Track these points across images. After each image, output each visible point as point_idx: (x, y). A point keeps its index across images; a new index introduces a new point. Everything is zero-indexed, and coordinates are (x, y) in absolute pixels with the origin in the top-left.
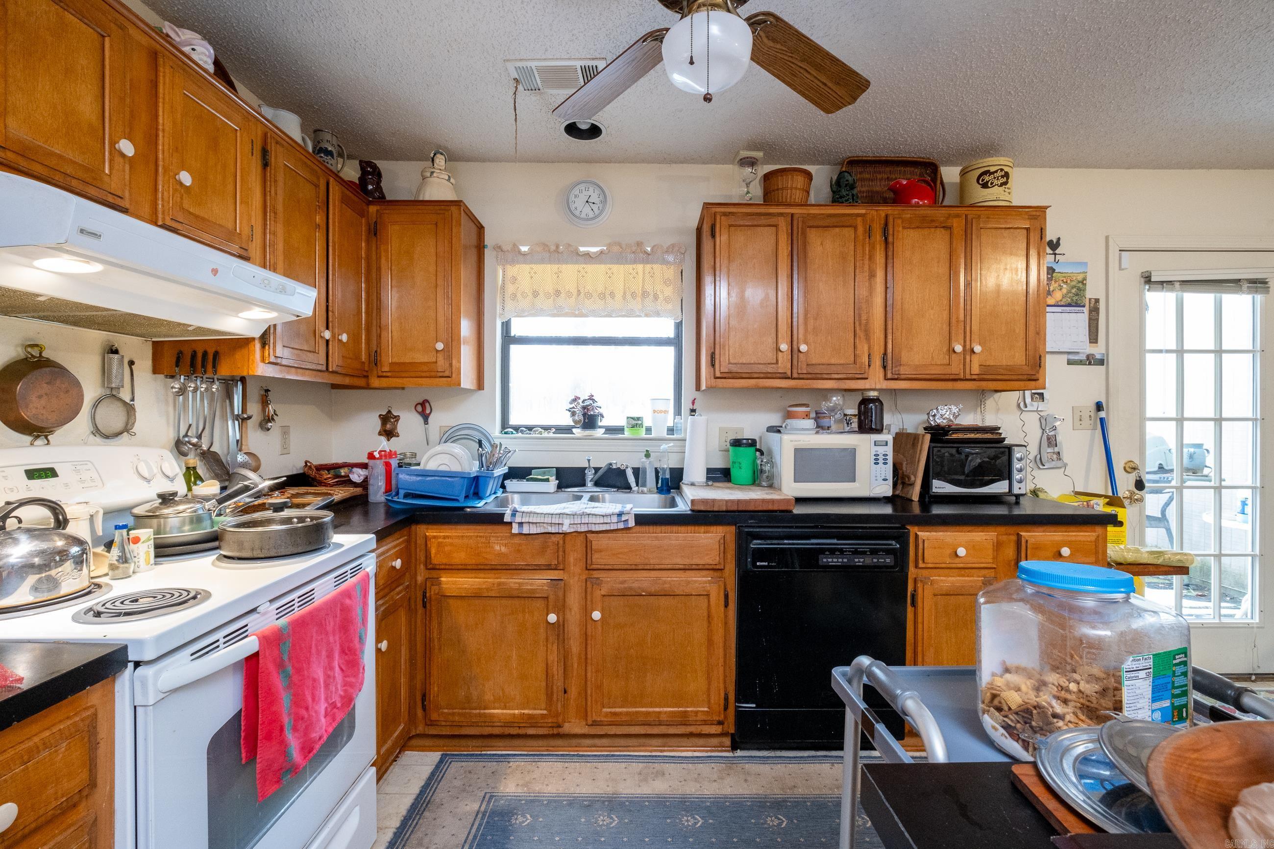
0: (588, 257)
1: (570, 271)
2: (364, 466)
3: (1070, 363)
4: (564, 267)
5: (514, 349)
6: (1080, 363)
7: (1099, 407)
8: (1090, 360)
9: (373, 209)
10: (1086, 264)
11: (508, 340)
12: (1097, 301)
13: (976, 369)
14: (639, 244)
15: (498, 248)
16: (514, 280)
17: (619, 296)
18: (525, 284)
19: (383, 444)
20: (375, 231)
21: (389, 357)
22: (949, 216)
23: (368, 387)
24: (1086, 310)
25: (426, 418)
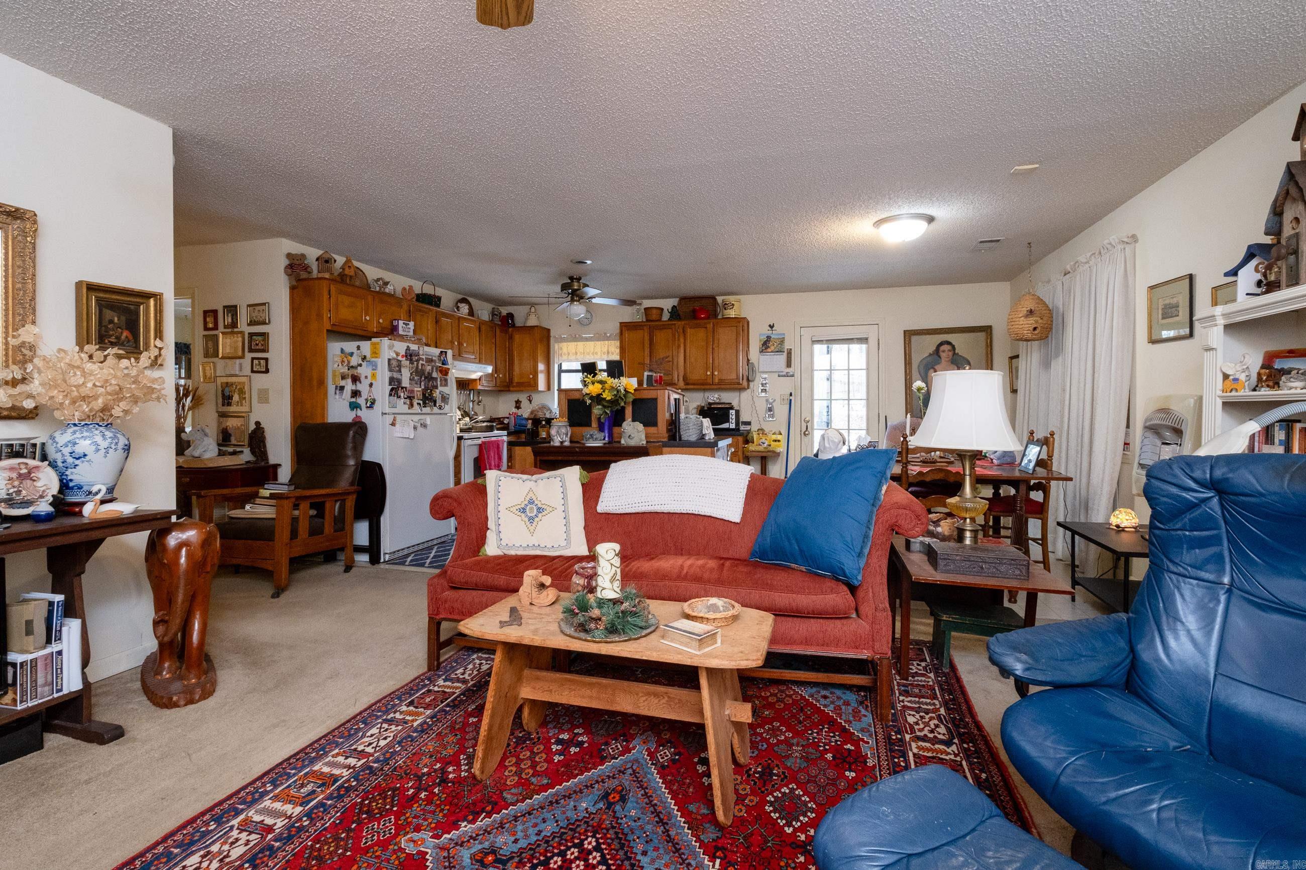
0: (587, 339)
1: (581, 345)
2: (508, 418)
3: (779, 376)
4: (579, 343)
5: (563, 375)
6: (784, 376)
7: (791, 395)
8: (787, 375)
9: (510, 329)
10: (784, 334)
11: (561, 371)
12: (791, 349)
13: (717, 381)
14: (605, 334)
15: (555, 337)
16: (561, 349)
17: (599, 353)
18: (565, 350)
19: (514, 410)
20: (511, 338)
21: (516, 380)
22: (705, 323)
23: (509, 391)
24: (785, 354)
25: (530, 401)
